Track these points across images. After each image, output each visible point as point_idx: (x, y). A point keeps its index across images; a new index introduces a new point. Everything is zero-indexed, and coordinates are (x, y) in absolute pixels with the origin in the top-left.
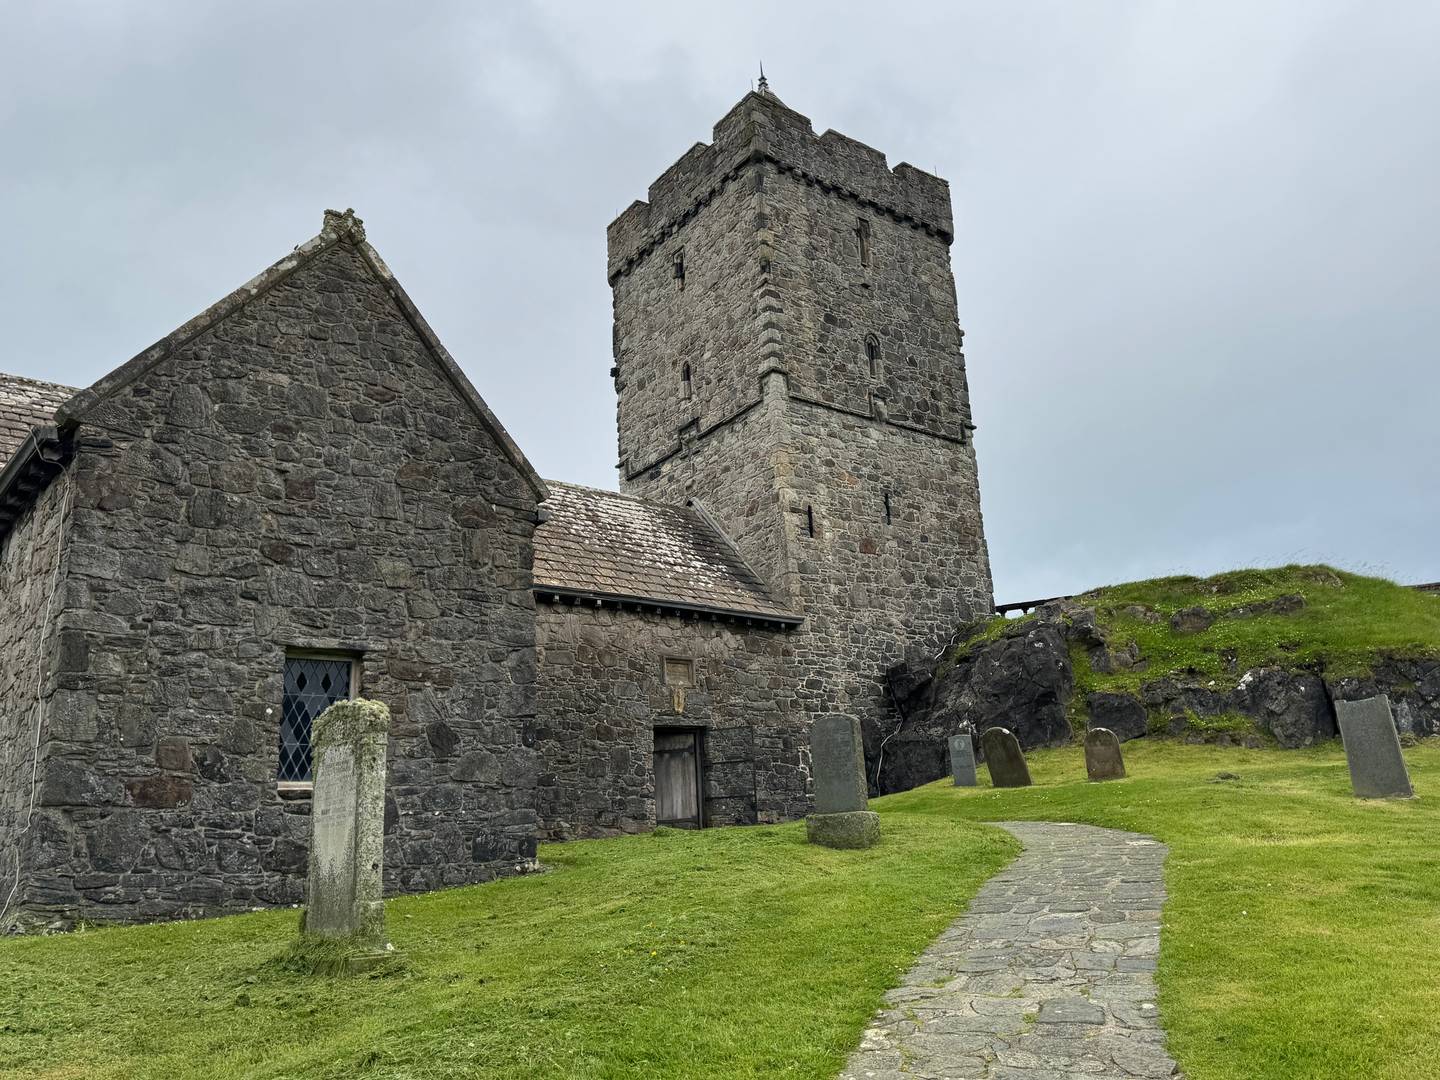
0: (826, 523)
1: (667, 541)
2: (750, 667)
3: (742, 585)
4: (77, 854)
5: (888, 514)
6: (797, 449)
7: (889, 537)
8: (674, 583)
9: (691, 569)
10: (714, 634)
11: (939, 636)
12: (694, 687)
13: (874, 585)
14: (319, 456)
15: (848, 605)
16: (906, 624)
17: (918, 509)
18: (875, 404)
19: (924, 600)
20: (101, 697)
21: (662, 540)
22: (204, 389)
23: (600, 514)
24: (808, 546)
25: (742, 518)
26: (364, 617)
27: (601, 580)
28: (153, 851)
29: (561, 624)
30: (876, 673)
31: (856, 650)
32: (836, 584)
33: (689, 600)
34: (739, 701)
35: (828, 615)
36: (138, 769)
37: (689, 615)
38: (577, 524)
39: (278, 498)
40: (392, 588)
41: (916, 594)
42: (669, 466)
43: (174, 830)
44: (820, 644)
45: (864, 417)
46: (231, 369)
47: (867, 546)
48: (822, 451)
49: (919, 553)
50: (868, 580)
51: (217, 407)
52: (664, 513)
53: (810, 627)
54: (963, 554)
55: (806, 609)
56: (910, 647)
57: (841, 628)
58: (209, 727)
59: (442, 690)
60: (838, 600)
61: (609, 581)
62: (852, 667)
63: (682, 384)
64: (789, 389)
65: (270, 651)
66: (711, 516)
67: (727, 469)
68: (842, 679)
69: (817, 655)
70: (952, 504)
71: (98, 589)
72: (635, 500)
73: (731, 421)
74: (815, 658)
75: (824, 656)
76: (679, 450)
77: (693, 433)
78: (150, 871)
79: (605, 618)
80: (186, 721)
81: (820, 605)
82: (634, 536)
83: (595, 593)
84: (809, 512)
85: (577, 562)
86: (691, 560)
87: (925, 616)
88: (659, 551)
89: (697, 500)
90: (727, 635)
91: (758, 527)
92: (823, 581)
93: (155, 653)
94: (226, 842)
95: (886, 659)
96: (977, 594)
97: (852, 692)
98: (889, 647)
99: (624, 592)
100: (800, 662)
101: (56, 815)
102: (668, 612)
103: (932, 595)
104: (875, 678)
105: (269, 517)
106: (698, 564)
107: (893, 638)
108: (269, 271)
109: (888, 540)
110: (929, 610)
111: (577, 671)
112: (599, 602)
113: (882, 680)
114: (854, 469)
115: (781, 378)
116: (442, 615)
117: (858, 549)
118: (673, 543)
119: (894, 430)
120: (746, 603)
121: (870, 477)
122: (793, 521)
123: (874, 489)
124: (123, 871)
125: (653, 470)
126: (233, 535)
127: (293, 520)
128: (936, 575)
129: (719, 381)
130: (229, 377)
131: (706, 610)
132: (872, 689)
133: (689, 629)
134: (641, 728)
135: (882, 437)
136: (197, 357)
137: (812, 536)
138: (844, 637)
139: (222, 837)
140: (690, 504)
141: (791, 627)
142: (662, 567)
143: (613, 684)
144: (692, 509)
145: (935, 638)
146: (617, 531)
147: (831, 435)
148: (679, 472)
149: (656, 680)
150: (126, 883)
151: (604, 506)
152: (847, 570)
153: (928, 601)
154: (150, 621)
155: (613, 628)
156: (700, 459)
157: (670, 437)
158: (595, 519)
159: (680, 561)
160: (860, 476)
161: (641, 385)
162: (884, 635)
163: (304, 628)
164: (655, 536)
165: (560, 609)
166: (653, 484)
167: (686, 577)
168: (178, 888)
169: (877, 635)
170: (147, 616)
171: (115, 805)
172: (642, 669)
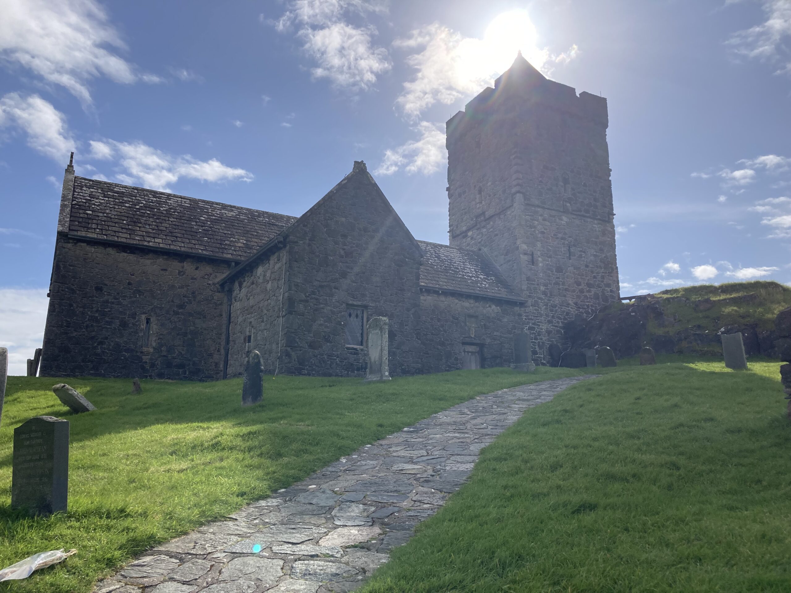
0: (540, 259)
1: (469, 266)
2: (503, 320)
3: (501, 286)
4: (295, 361)
5: (570, 255)
6: (528, 226)
7: (570, 265)
8: (471, 285)
9: (479, 279)
10: (488, 306)
11: (592, 310)
12: (479, 327)
13: (561, 286)
14: (354, 244)
15: (549, 295)
16: (576, 304)
17: (584, 252)
18: (566, 205)
19: (585, 294)
20: (299, 317)
21: (467, 266)
22: (322, 224)
23: (441, 255)
24: (531, 269)
25: (503, 257)
26: (368, 295)
27: (441, 283)
28: (313, 362)
29: (425, 300)
30: (561, 324)
31: (552, 315)
32: (543, 286)
33: (477, 292)
34: (498, 334)
35: (539, 299)
36: (309, 338)
37: (477, 298)
38: (432, 260)
39: (343, 258)
40: (376, 286)
41: (582, 291)
42: (471, 233)
43: (319, 356)
44: (535, 312)
45: (560, 211)
46: (329, 217)
47: (559, 270)
48: (539, 227)
49: (584, 273)
50: (559, 284)
51: (325, 230)
52: (468, 254)
53: (530, 304)
54: (606, 273)
55: (530, 296)
56: (577, 314)
57: (545, 305)
58: (327, 327)
59: (391, 319)
60: (544, 293)
61: (444, 284)
62: (550, 322)
63: (478, 196)
64: (525, 200)
65: (342, 305)
66: (489, 255)
67: (497, 235)
68: (544, 327)
69: (533, 316)
70: (601, 250)
71: (297, 285)
72: (456, 249)
73: (499, 214)
74: (533, 318)
75: (536, 317)
76: (476, 225)
77: (482, 218)
78: (313, 367)
79: (442, 298)
80: (321, 325)
81: (535, 295)
82: (455, 264)
83: (439, 288)
84: (532, 255)
85: (431, 276)
86: (479, 275)
87: (585, 301)
88: (466, 271)
89: (483, 248)
90: (493, 307)
91: (509, 261)
92: (538, 285)
93: (311, 304)
94: (332, 360)
95: (565, 319)
96: (611, 291)
97: (549, 332)
98: (568, 314)
99: (450, 288)
100: (525, 319)
101: (289, 349)
102: (468, 296)
103: (589, 291)
104: (560, 327)
105: (341, 264)
106: (482, 277)
107: (569, 310)
108: (339, 184)
109: (569, 267)
110: (588, 298)
111: (432, 319)
112: (440, 292)
113: (563, 328)
114: (555, 235)
115: (521, 195)
116: (391, 295)
117: (554, 271)
118: (472, 267)
119: (574, 217)
120: (503, 294)
121: (562, 238)
122: (524, 258)
123: (563, 244)
124: (306, 366)
125: (464, 234)
126: (331, 269)
127: (347, 264)
128: (592, 282)
129: (494, 195)
130: (328, 220)
131: (484, 296)
132: (558, 332)
133: (477, 304)
134: (456, 342)
135: (568, 220)
136: (320, 214)
137: (533, 265)
138: (546, 309)
139: (331, 359)
140: (480, 250)
141: (522, 304)
142: (467, 278)
143: (445, 324)
144: (481, 252)
145: (590, 311)
146: (448, 262)
147: (544, 220)
148: (475, 235)
149: (463, 324)
150: (307, 370)
151: (443, 252)
152: (549, 280)
153: (587, 294)
154: (310, 295)
155: (446, 302)
156: (485, 230)
157: (472, 220)
158: (438, 257)
159: (474, 275)
160: (557, 238)
161: (460, 195)
162: (565, 309)
163: (351, 298)
164: (464, 265)
165: (425, 294)
166: (464, 240)
167: (477, 282)
168: (320, 372)
169: (562, 308)
170: (309, 293)
171: (304, 348)
172: (457, 319)
